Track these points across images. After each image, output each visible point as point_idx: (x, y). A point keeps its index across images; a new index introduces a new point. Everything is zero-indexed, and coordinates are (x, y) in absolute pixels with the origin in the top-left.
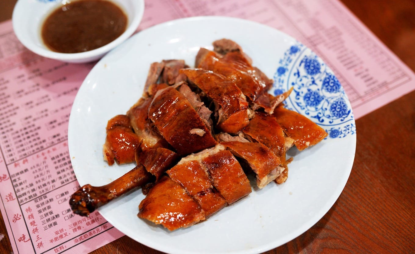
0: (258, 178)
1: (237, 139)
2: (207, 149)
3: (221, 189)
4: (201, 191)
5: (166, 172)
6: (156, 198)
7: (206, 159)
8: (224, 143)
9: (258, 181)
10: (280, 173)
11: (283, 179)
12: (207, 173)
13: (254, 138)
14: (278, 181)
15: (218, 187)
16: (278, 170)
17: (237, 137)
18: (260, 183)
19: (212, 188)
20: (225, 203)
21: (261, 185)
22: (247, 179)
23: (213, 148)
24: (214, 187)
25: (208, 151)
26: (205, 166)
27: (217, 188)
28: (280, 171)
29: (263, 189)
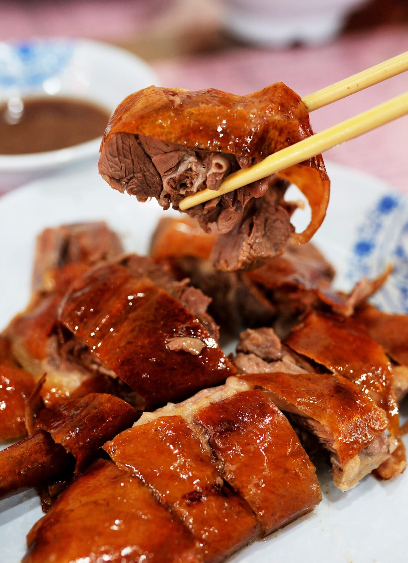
0: (336, 462)
1: (278, 367)
2: (205, 391)
3: (243, 487)
4: (191, 490)
5: (102, 447)
6: (72, 511)
7: (205, 411)
8: (248, 378)
9: (336, 471)
10: (389, 451)
11: (396, 467)
12: (207, 448)
13: (320, 362)
14: (385, 473)
15: (237, 483)
16: (384, 444)
17: (277, 364)
18: (342, 476)
19: (219, 485)
20: (255, 524)
21: (344, 480)
22: (310, 462)
23: (221, 387)
24: (225, 482)
25: (209, 394)
26: (201, 430)
27: (232, 485)
28: (388, 446)
29: (350, 494)
